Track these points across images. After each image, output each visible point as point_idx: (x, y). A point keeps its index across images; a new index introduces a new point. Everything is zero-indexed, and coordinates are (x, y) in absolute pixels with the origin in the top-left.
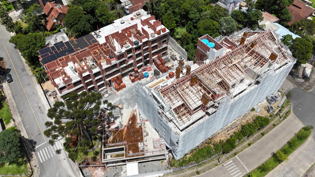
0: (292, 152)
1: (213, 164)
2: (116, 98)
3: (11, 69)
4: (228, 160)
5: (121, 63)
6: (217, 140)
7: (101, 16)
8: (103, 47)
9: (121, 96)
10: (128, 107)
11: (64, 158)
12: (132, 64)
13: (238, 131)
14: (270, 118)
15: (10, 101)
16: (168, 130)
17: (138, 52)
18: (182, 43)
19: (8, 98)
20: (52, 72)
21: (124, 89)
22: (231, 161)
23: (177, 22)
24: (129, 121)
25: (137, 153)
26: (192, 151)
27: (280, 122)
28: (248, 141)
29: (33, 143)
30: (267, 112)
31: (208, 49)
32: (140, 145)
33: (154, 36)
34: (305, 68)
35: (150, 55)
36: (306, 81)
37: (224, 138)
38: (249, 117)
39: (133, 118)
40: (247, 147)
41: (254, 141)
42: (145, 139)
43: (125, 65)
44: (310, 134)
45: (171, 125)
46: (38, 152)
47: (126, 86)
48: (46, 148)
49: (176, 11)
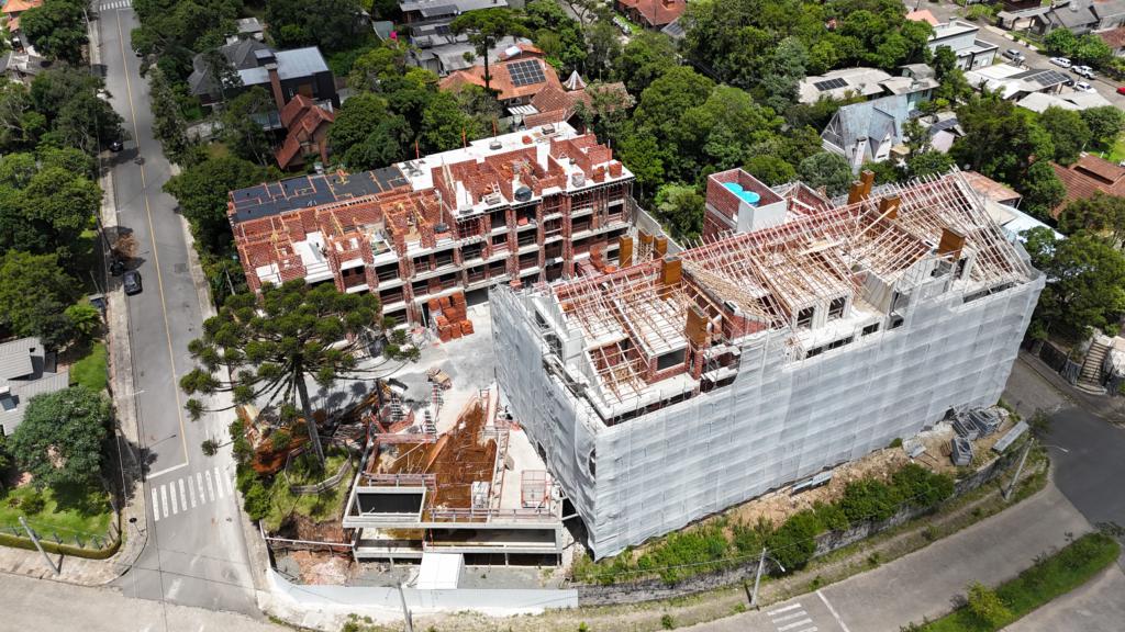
0: (1038, 607)
1: (727, 604)
3: (144, 261)
4: (784, 600)
5: (471, 251)
6: (751, 515)
7: (435, 127)
8: (420, 198)
9: (451, 355)
10: (466, 386)
11: (228, 515)
12: (501, 263)
13: (832, 502)
14: (957, 481)
15: (115, 343)
16: (565, 423)
17: (526, 225)
18: (678, 226)
19: (113, 333)
20: (253, 243)
21: (467, 338)
22: (798, 605)
23: (667, 166)
24: (460, 421)
25: (462, 510)
26: (650, 541)
27: (1002, 509)
28: (872, 551)
29: (145, 458)
30: (949, 463)
31: (734, 203)
32: (478, 489)
33: (583, 184)
34: (1110, 348)
35: (565, 245)
36: (1112, 395)
37: (775, 511)
38: (876, 462)
39: (475, 417)
40: (865, 570)
41: (895, 553)
42: (497, 477)
43: (478, 262)
44: (1115, 559)
45: (580, 407)
46: (155, 489)
47: (475, 329)
48: (181, 482)
49: (666, 129)
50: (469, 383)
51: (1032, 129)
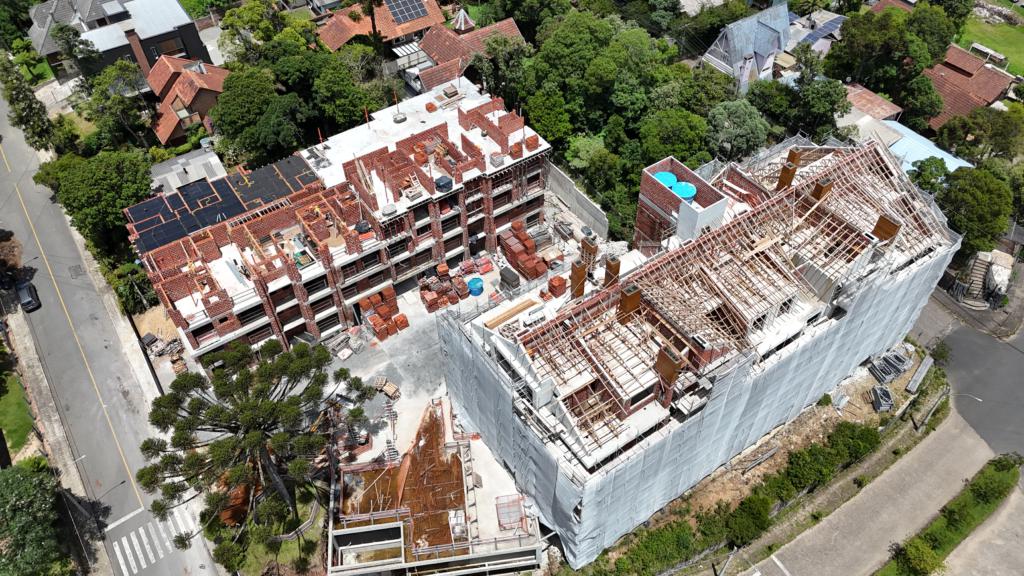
0: (960, 543)
2: (377, 364)
3: (35, 270)
4: (745, 570)
5: (394, 249)
6: (710, 501)
7: (331, 99)
8: (335, 197)
9: (391, 356)
10: (415, 392)
11: (201, 562)
12: (428, 251)
13: (778, 471)
14: (880, 428)
15: (28, 374)
16: (548, 468)
17: (449, 213)
18: (592, 183)
19: (23, 362)
20: (169, 279)
21: (404, 333)
22: (757, 574)
23: (573, 119)
24: (419, 438)
25: (443, 547)
26: (626, 539)
27: (916, 443)
28: (812, 505)
29: (98, 512)
30: (872, 410)
31: (675, 203)
32: (454, 519)
33: (502, 163)
34: (991, 264)
35: (486, 221)
36: (995, 309)
37: (730, 494)
38: (813, 425)
39: (432, 429)
40: (810, 527)
41: (833, 505)
42: (469, 498)
43: (406, 255)
44: (1016, 483)
45: (556, 451)
46: (116, 543)
47: (410, 322)
48: (141, 530)
49: (572, 82)
50: (417, 388)
51: (912, 42)
